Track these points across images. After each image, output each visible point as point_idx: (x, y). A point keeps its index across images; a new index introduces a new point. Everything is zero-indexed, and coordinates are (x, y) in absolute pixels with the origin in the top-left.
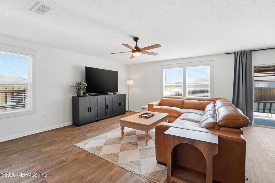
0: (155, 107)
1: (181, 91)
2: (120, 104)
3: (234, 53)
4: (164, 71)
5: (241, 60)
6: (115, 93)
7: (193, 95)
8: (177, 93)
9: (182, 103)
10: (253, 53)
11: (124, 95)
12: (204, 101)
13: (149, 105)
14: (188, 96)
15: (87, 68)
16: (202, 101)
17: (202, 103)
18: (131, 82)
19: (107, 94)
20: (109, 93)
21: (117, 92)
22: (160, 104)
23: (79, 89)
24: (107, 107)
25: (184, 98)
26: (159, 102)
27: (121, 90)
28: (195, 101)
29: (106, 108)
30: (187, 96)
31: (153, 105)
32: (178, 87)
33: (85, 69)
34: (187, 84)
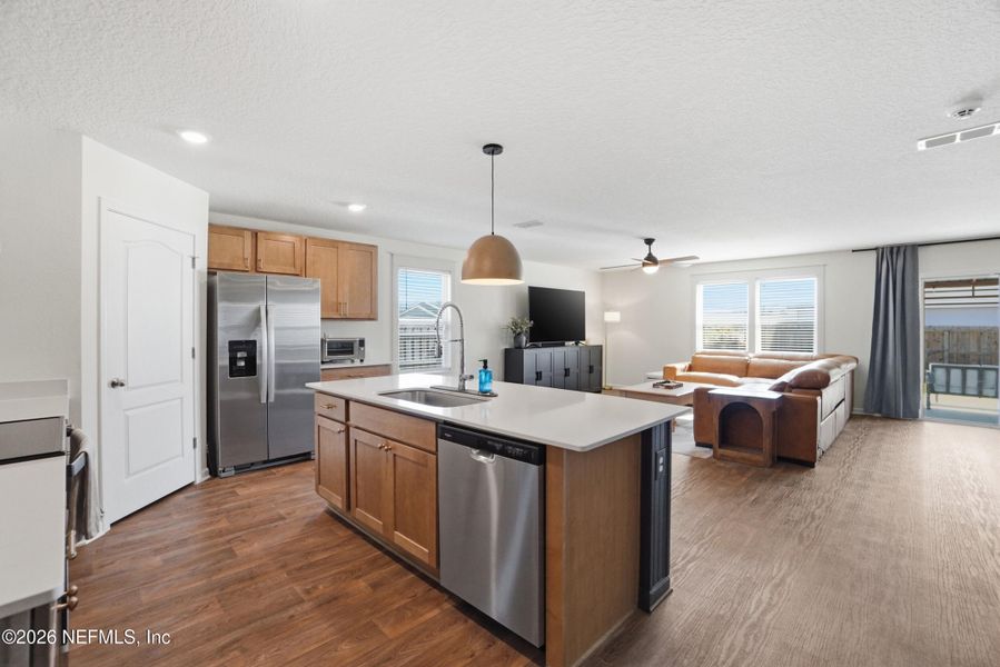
0: (679, 373)
1: (742, 337)
2: (591, 369)
3: (876, 249)
5: (892, 268)
6: (577, 344)
7: (774, 349)
8: (734, 344)
9: (744, 366)
10: (922, 252)
11: (600, 348)
13: (665, 369)
15: (531, 289)
18: (612, 317)
19: (563, 345)
20: (567, 343)
21: (584, 339)
22: (690, 369)
23: (519, 334)
24: (567, 372)
25: (751, 355)
26: (687, 364)
27: (592, 336)
29: (566, 375)
30: (759, 350)
31: (674, 369)
32: (737, 328)
33: (527, 291)
34: (758, 321)
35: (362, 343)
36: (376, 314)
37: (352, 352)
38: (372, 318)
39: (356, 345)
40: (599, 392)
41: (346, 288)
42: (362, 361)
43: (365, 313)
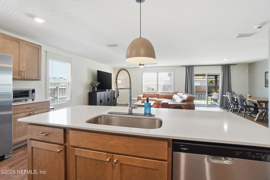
1: (155, 88)
3: (186, 66)
4: (144, 74)
6: (109, 90)
9: (157, 95)
12: (171, 94)
14: (160, 91)
15: (98, 71)
16: (169, 94)
17: (170, 95)
19: (106, 91)
21: (111, 89)
23: (94, 87)
24: (108, 99)
25: (158, 92)
28: (166, 94)
29: (108, 101)
34: (159, 84)
35: (33, 91)
36: (40, 77)
37: (28, 96)
38: (38, 79)
39: (30, 93)
40: (116, 105)
41: (24, 64)
42: (33, 100)
43: (35, 76)
